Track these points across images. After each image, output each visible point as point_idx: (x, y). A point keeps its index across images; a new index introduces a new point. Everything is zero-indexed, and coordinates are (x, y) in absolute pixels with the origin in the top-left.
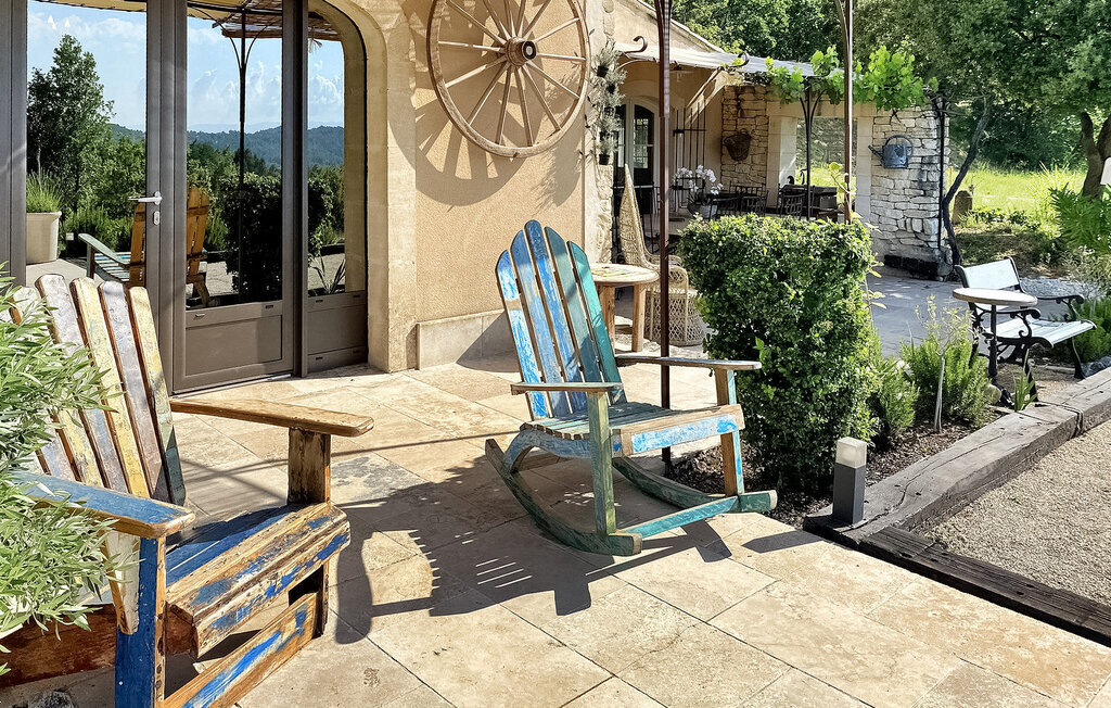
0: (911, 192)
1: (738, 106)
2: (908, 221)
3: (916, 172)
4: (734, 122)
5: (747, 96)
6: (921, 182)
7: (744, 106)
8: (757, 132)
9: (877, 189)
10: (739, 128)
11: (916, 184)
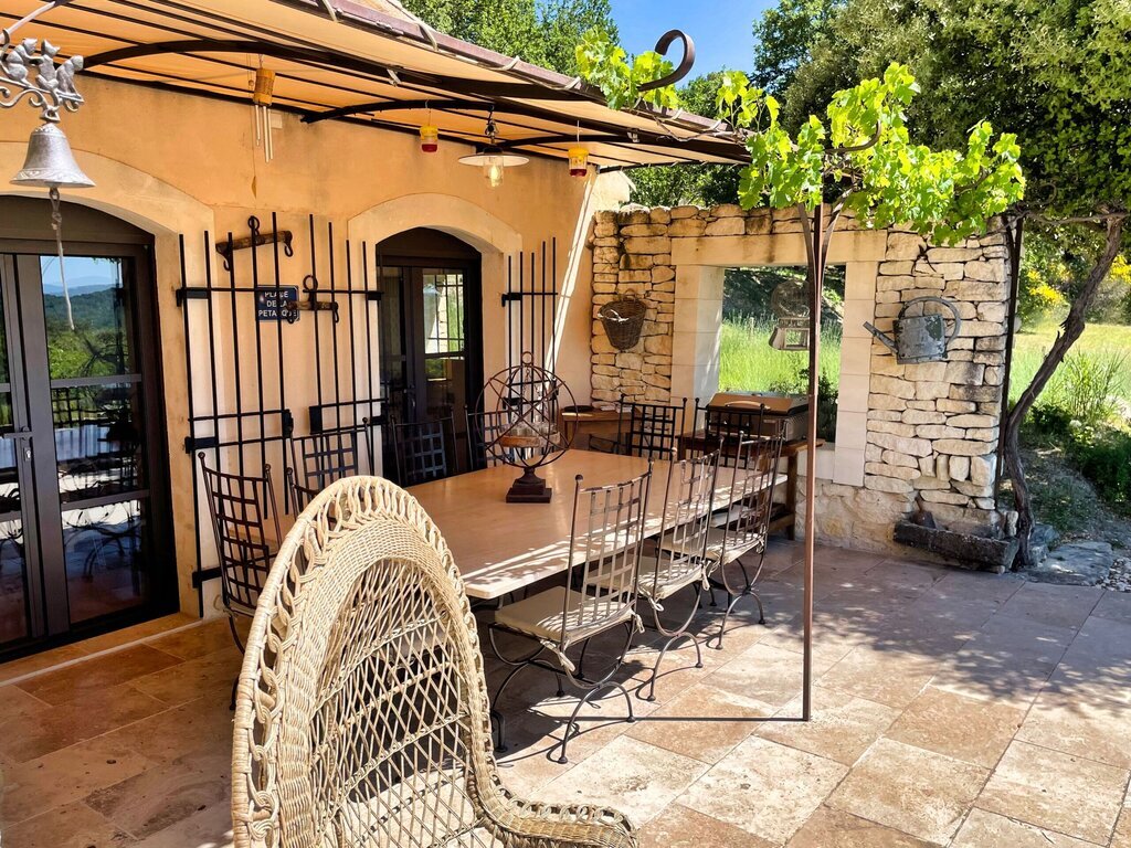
0: (951, 406)
1: (621, 249)
2: (942, 461)
3: (963, 367)
4: (612, 278)
5: (636, 229)
6: (971, 386)
7: (631, 247)
8: (653, 296)
9: (879, 401)
10: (622, 289)
11: (961, 390)
